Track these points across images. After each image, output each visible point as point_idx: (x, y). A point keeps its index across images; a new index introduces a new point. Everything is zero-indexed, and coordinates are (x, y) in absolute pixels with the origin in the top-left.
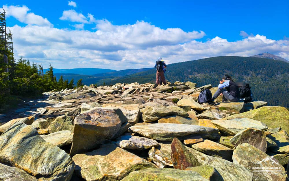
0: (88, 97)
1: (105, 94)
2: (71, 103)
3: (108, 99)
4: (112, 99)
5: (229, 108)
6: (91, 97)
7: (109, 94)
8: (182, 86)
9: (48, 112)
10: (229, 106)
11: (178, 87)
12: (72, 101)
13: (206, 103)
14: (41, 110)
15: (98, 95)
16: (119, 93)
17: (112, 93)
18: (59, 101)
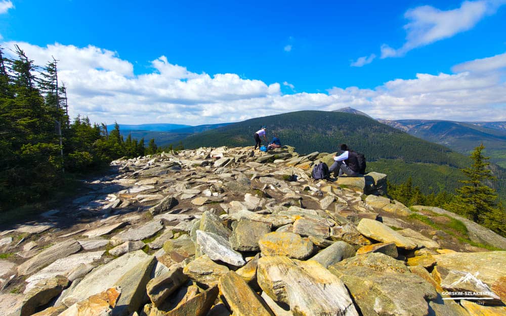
0: (172, 172)
1: (193, 166)
2: (152, 184)
3: (200, 177)
4: (205, 177)
5: (351, 186)
6: (177, 172)
7: (197, 167)
8: (284, 154)
9: (123, 204)
10: (350, 183)
11: (280, 155)
12: (153, 181)
13: (322, 179)
14: (113, 200)
15: (184, 168)
16: (209, 164)
17: (201, 165)
18: (135, 180)
